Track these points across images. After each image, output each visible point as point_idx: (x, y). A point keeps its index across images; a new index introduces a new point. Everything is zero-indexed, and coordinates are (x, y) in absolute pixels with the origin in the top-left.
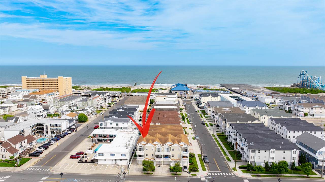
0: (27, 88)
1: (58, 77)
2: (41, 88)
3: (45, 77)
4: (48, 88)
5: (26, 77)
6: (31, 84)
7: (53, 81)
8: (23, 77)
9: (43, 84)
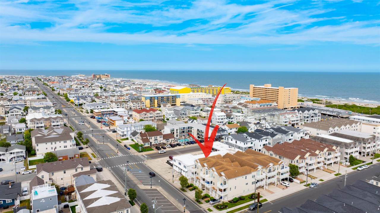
0: (253, 96)
1: (278, 87)
2: (264, 97)
3: (269, 86)
4: (269, 98)
5: (254, 85)
6: (257, 93)
7: (275, 91)
8: (251, 85)
9: (266, 93)
